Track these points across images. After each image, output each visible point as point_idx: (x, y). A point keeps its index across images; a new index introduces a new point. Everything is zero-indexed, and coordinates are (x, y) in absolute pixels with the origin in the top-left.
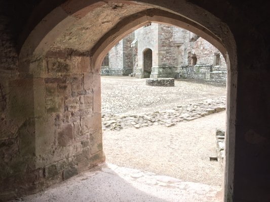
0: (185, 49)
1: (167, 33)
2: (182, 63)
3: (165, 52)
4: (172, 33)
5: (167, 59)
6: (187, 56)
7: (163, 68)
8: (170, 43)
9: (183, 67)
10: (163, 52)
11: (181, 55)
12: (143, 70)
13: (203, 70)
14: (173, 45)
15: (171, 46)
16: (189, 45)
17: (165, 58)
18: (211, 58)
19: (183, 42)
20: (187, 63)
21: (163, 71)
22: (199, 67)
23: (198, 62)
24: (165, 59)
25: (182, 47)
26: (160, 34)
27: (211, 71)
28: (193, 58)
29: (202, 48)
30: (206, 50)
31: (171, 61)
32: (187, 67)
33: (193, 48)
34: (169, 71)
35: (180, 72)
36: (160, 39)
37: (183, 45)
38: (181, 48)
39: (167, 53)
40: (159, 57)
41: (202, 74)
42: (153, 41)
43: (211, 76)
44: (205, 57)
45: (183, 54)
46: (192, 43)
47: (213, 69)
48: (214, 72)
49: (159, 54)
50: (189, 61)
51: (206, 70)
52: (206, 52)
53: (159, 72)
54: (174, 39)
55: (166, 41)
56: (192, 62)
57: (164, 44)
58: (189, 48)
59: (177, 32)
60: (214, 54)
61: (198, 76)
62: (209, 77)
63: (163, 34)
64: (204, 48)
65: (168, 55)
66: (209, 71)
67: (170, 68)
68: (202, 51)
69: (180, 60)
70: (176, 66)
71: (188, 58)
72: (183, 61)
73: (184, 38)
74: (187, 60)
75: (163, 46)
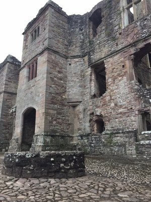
0: (84, 110)
1: (59, 86)
2: (79, 129)
3: (55, 112)
4: (65, 88)
5: (58, 123)
6: (88, 118)
7: (52, 136)
8: (63, 100)
9: (82, 136)
10: (51, 112)
11: (79, 119)
12: (20, 141)
13: (119, 139)
14: (66, 103)
15: (63, 105)
16: (91, 104)
17: (55, 120)
18: (133, 118)
19: (80, 100)
20: (88, 130)
21: (51, 141)
22: (112, 134)
23: (108, 127)
24: (54, 122)
25: (80, 108)
26: (48, 86)
27: (137, 140)
28: (97, 121)
29: (113, 105)
30: (121, 106)
31: (64, 127)
32: (88, 135)
33: (97, 107)
34: (61, 141)
35: (78, 144)
36: (48, 93)
37: (81, 104)
38: (77, 108)
39: (59, 114)
40: (46, 119)
41: (120, 146)
42: (39, 96)
43: (137, 149)
44: (121, 117)
45: (81, 116)
46: (95, 99)
47: (140, 137)
48: (142, 142)
49: (47, 114)
50: (92, 126)
51: (127, 140)
52: (121, 110)
53: (45, 142)
54: (68, 95)
55: (57, 96)
56: (95, 129)
57: (55, 101)
58: (91, 107)
59: (73, 87)
60: (137, 112)
61: (112, 150)
62: (134, 152)
63: (53, 86)
64: (116, 105)
65: (59, 116)
66: (132, 140)
67: (63, 137)
68: (113, 109)
69: (77, 125)
70: (71, 135)
71: (90, 121)
72: (82, 127)
73: (83, 94)
74: (88, 124)
75: (53, 103)
